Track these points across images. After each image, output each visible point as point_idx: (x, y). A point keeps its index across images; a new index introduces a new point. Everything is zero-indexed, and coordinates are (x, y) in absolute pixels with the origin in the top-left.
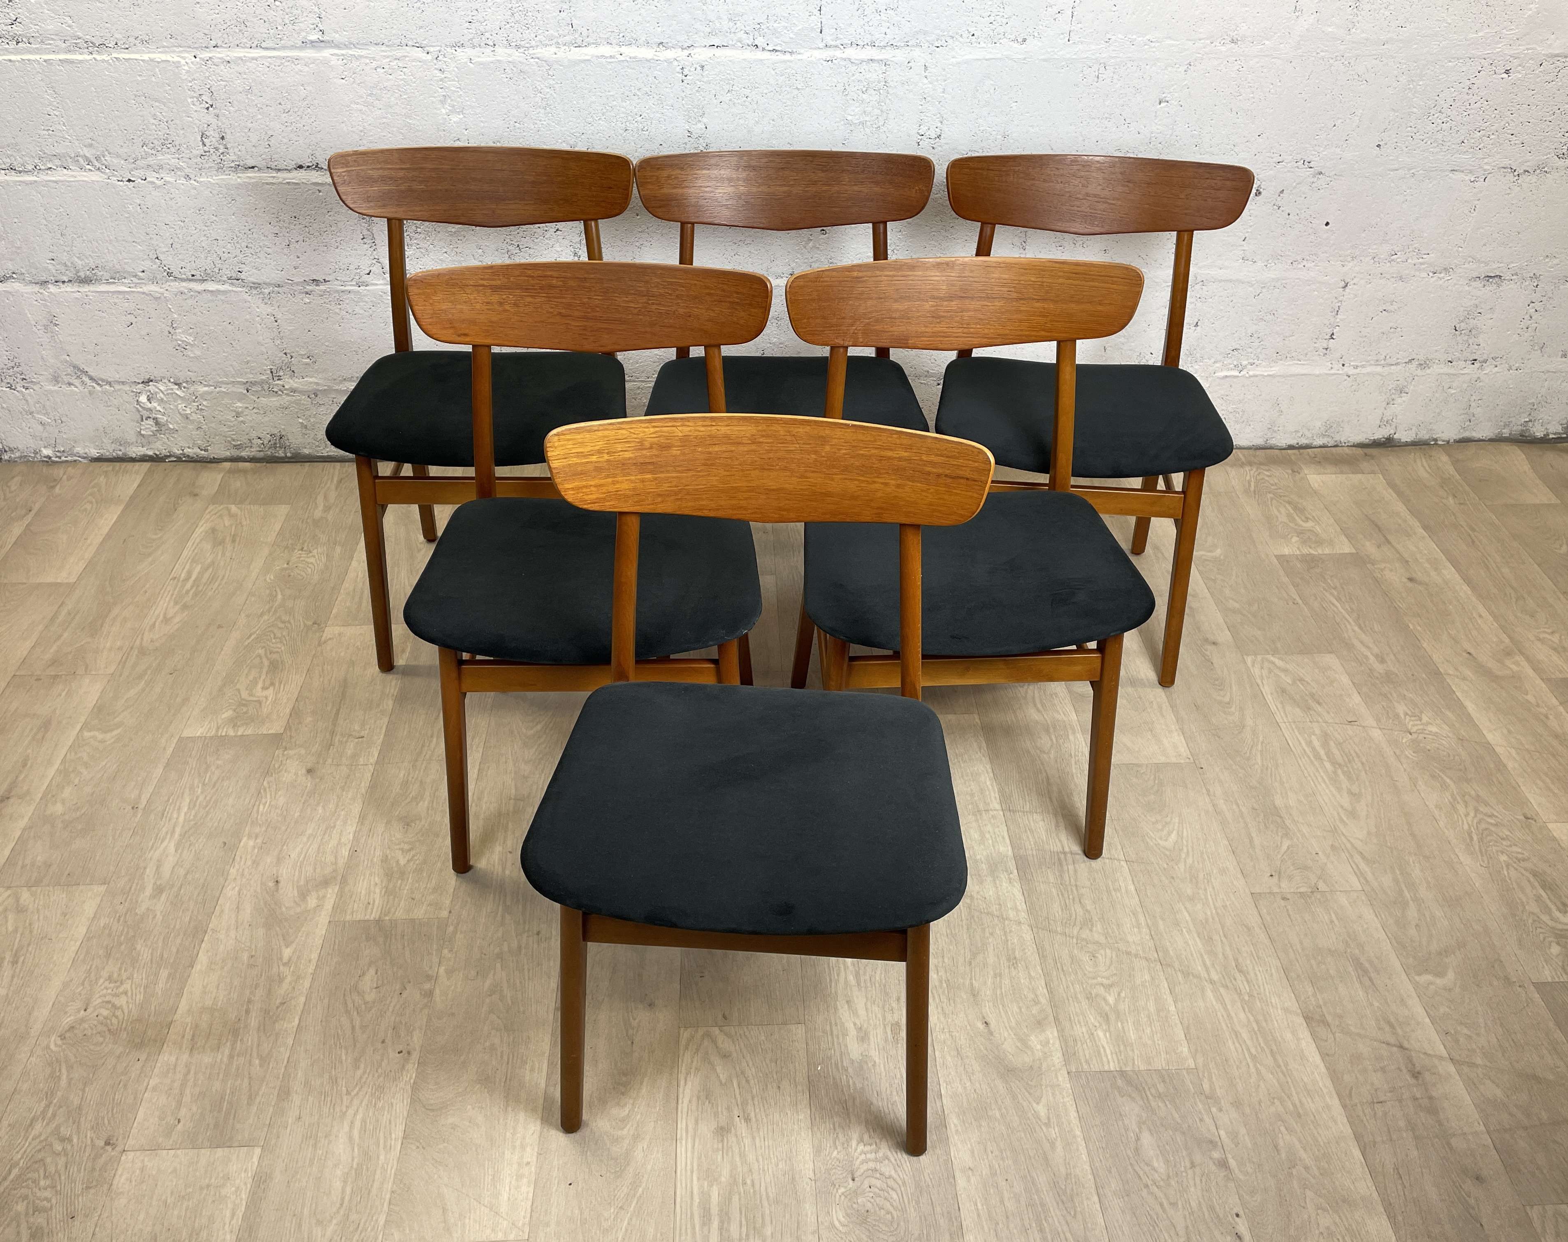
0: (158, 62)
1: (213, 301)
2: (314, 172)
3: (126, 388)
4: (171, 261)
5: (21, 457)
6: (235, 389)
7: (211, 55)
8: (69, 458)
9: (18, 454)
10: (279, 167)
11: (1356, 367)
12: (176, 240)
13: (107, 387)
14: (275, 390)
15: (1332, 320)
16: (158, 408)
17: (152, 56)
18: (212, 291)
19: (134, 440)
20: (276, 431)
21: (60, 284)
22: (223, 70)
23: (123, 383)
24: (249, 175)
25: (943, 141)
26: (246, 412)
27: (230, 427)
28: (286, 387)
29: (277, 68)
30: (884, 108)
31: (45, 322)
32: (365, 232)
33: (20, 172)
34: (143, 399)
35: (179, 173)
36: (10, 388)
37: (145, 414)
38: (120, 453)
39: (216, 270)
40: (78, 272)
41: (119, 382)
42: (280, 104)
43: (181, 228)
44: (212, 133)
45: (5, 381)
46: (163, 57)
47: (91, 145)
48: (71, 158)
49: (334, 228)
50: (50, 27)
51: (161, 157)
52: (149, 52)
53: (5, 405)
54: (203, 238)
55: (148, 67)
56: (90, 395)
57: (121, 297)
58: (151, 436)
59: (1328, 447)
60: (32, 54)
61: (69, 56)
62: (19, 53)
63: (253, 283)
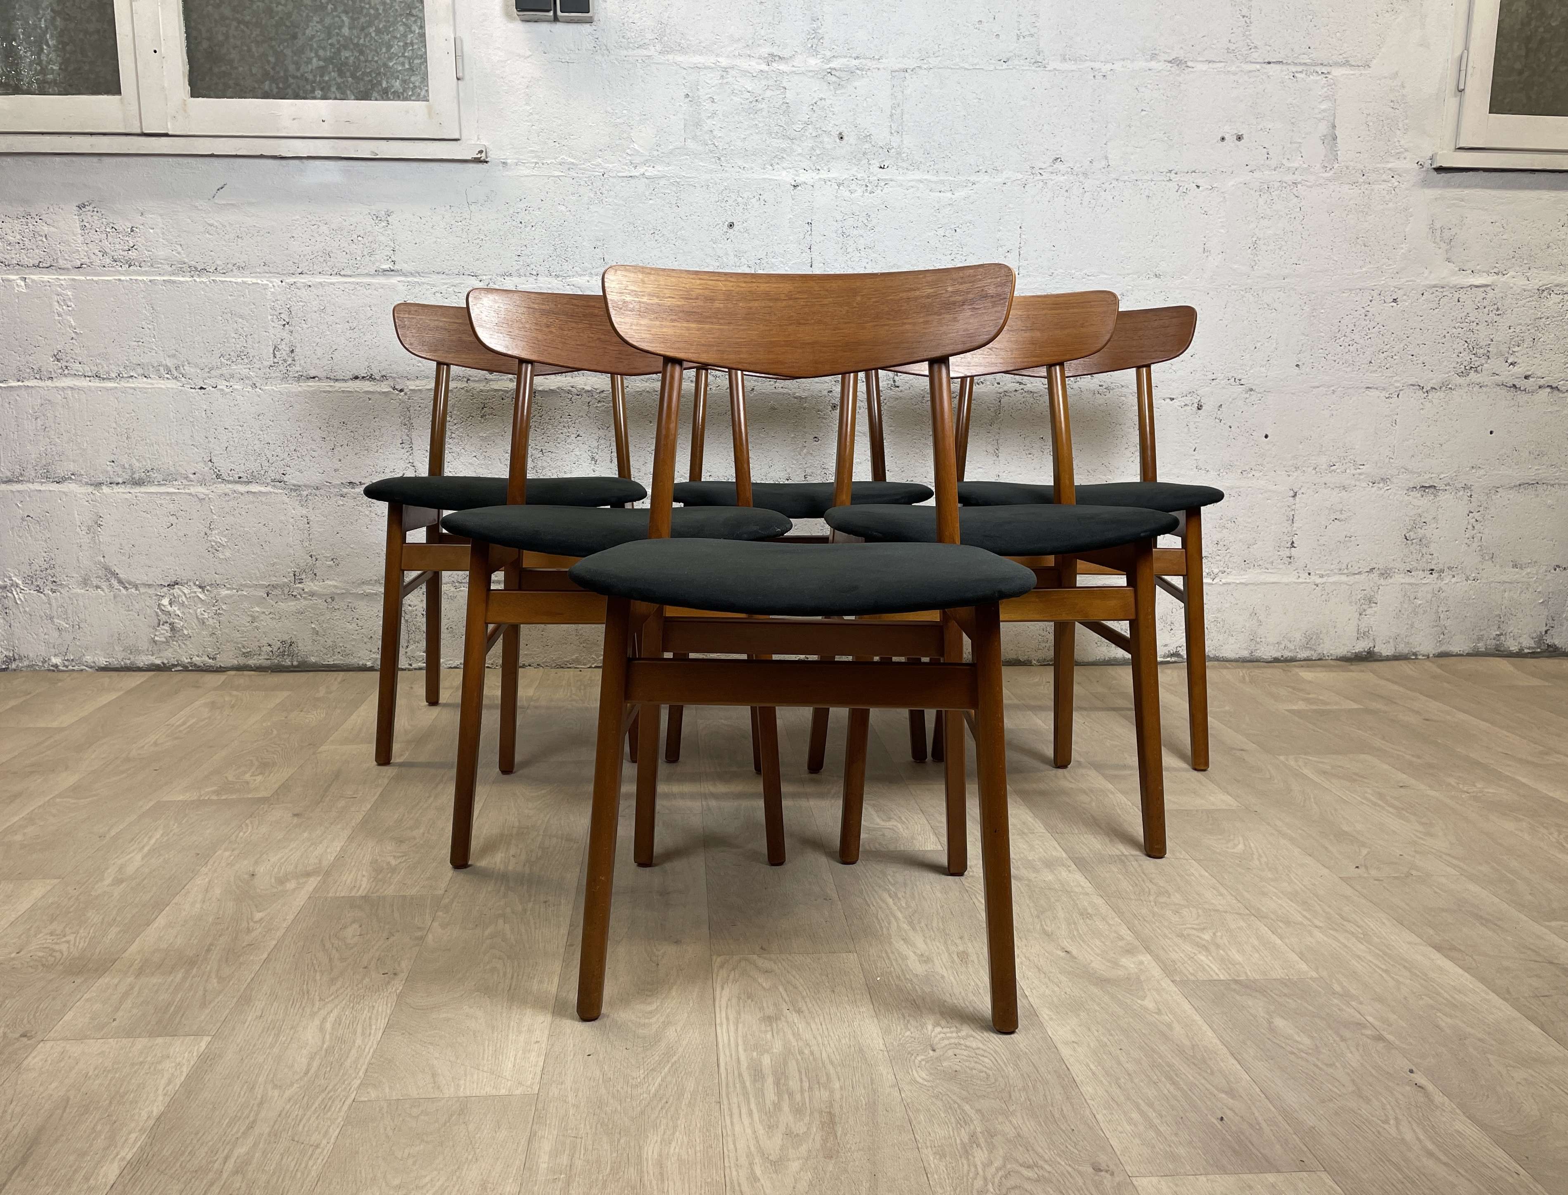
0: (249, 285)
1: (253, 502)
2: (367, 382)
3: (151, 591)
4: (223, 465)
5: (28, 666)
6: (256, 593)
7: (295, 280)
8: (76, 668)
9: (26, 663)
10: (338, 377)
11: (1322, 576)
12: (232, 443)
13: (133, 590)
14: (294, 593)
15: (1289, 529)
16: (178, 612)
17: (245, 279)
18: (254, 493)
19: (146, 647)
20: (286, 638)
21: (114, 486)
22: (304, 293)
23: (149, 586)
24: (309, 384)
26: (263, 617)
27: (243, 632)
28: (306, 590)
29: (351, 292)
31: (90, 523)
32: (405, 437)
33: (104, 379)
34: (165, 602)
35: (247, 382)
36: (38, 591)
37: (163, 618)
38: (128, 662)
39: (262, 472)
40: (134, 473)
41: (145, 585)
42: (348, 322)
43: (238, 432)
44: (283, 346)
45: (35, 583)
46: (254, 281)
47: (174, 356)
48: (153, 367)
49: (377, 433)
50: (161, 253)
51: (234, 367)
52: (243, 277)
53: (27, 609)
54: (256, 442)
55: (240, 288)
56: (115, 597)
57: (168, 498)
58: (163, 642)
59: (1311, 660)
60: (140, 275)
61: (172, 278)
62: (129, 274)
63: (294, 485)
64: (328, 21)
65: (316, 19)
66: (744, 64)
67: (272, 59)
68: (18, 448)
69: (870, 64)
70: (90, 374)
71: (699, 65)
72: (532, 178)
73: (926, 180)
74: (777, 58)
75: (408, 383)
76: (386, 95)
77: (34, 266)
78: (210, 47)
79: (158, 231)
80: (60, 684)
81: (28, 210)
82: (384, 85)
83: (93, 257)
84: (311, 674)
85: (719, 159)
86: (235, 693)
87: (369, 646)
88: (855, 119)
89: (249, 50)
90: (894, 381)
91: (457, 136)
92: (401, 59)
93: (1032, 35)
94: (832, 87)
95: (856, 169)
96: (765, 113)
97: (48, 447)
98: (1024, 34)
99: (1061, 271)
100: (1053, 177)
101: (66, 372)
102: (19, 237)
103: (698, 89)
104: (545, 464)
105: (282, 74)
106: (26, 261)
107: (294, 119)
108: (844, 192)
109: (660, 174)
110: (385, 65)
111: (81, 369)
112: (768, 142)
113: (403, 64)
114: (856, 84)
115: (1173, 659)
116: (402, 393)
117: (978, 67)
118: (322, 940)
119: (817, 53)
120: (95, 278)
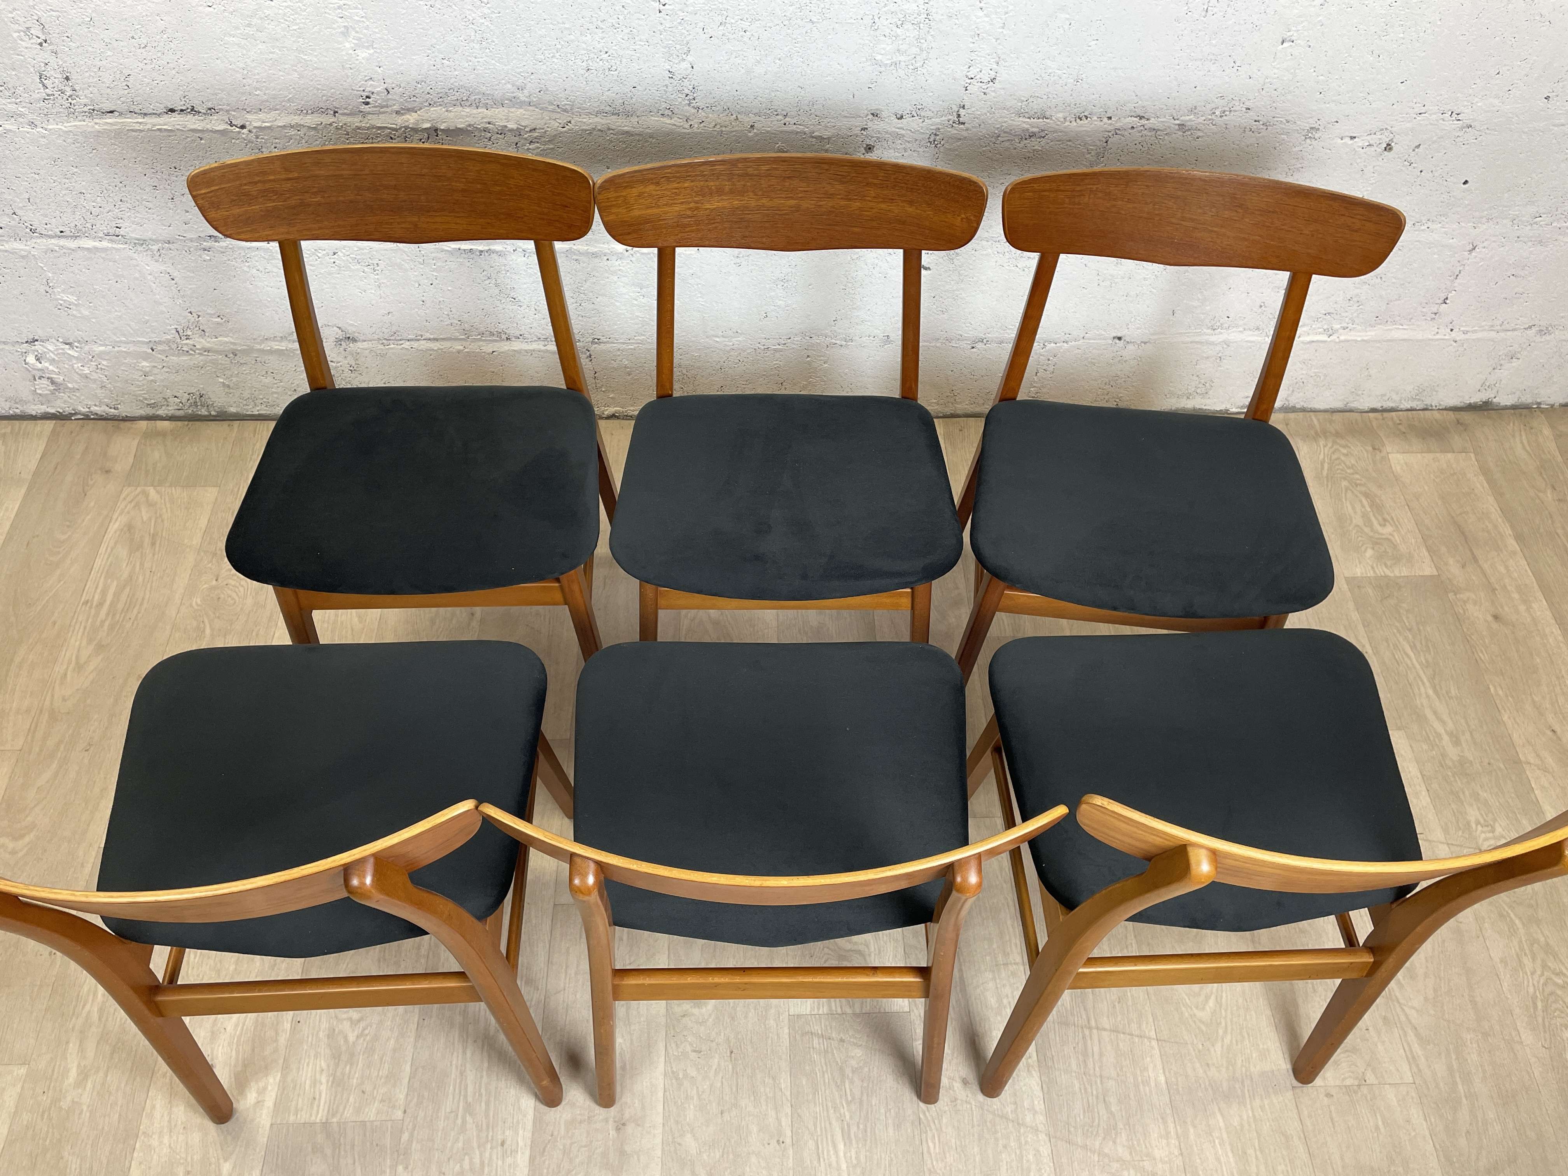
1: (92, 259)
2: (190, 116)
3: (9, 347)
4: (32, 217)
6: (137, 349)
10: (146, 112)
11: (1466, 333)
12: (33, 193)
14: (185, 349)
15: (1449, 284)
16: (51, 368)
18: (88, 249)
19: (30, 398)
20: (193, 390)
24: (108, 120)
25: (997, 84)
26: (156, 371)
27: (139, 386)
28: (198, 347)
30: (924, 46)
34: (31, 359)
35: (21, 120)
37: (37, 373)
38: (18, 411)
39: (89, 226)
42: (133, 38)
44: (52, 73)
59: (1416, 410)
63: (137, 240)
75: (250, 117)
90: (959, 116)
116: (245, 131)
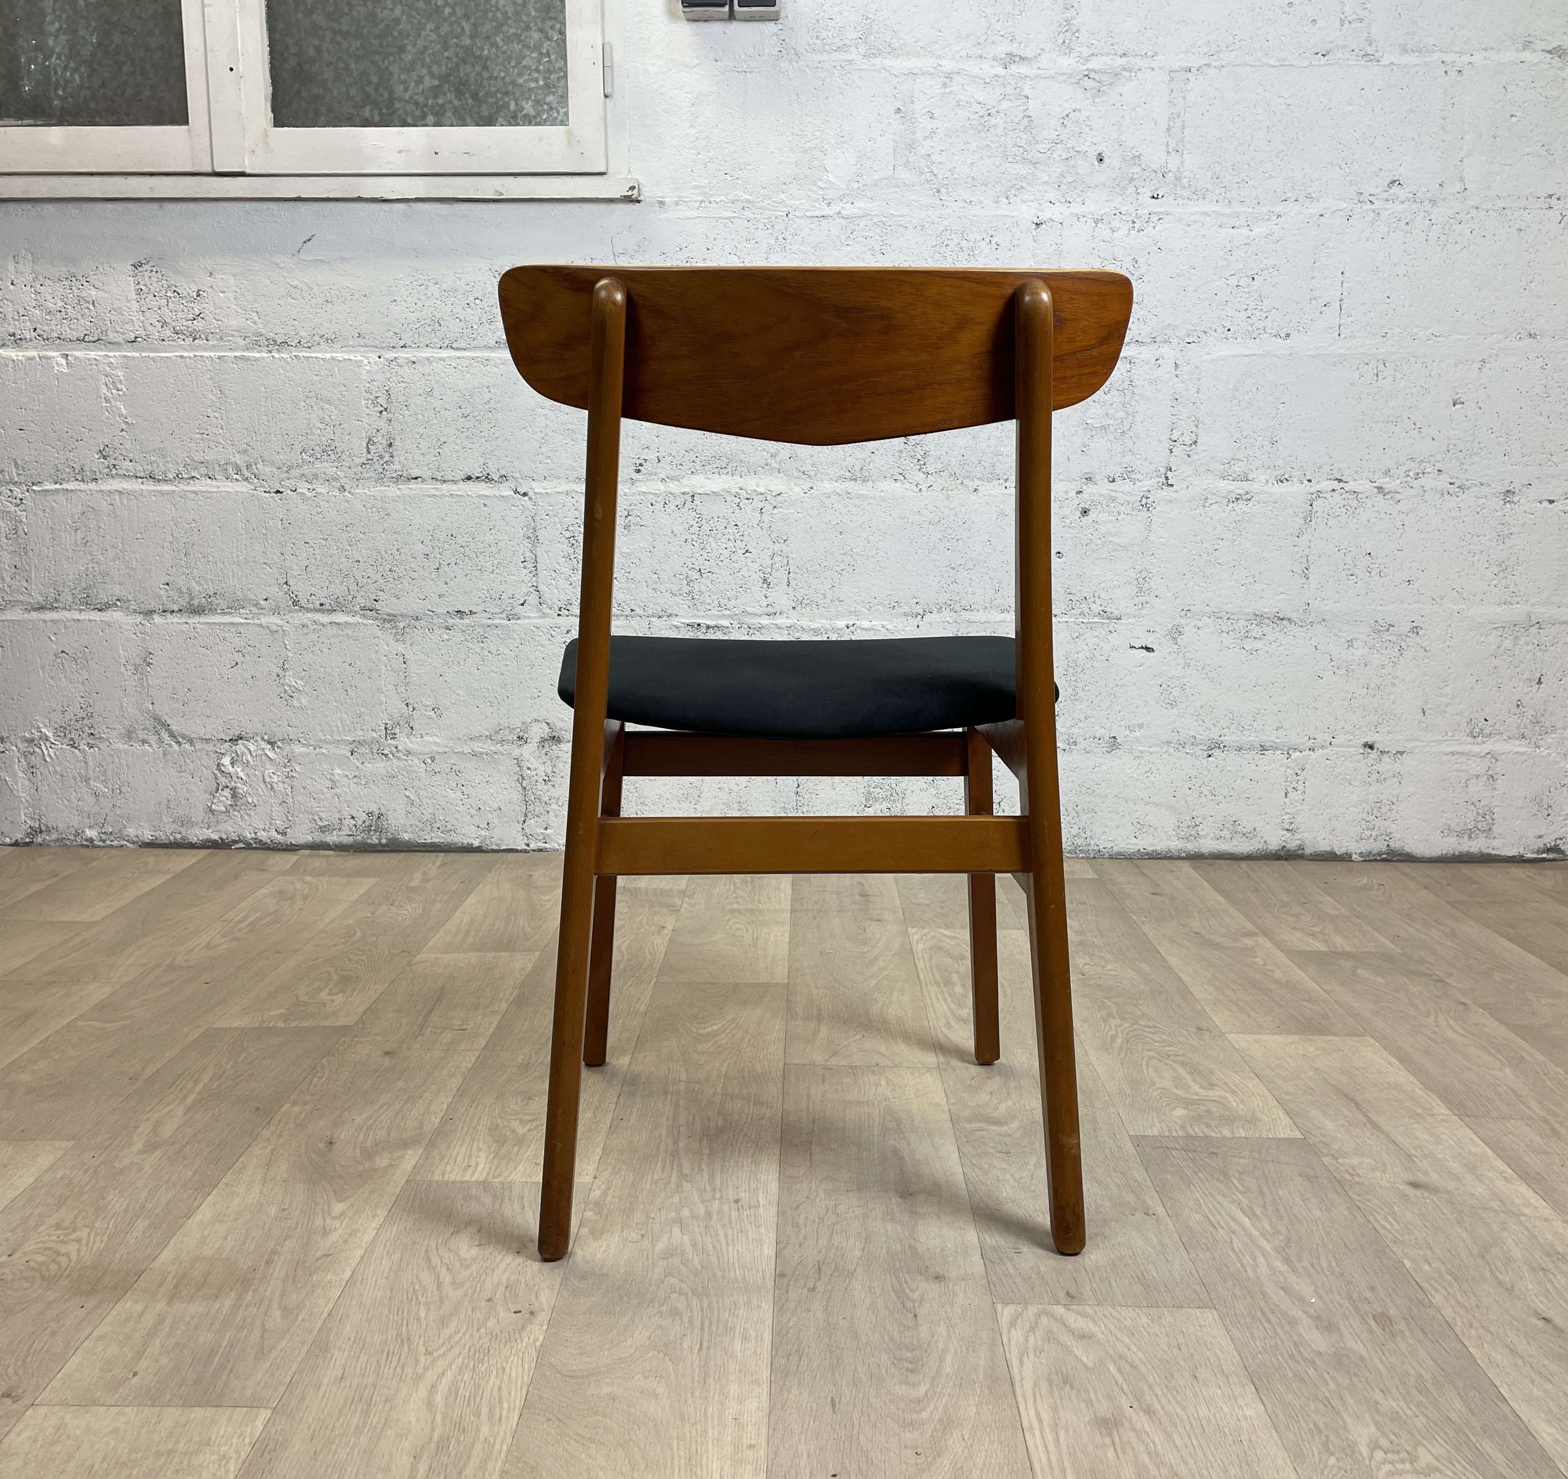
0: (340, 361)
1: (337, 636)
2: (483, 484)
3: (210, 747)
4: (302, 588)
5: (57, 840)
6: (338, 751)
7: (396, 355)
8: (115, 843)
9: (54, 836)
10: (446, 478)
12: (313, 561)
13: (187, 746)
14: (386, 752)
16: (241, 775)
17: (334, 355)
18: (338, 624)
19: (200, 819)
20: (374, 808)
21: (169, 615)
22: (406, 371)
23: (207, 741)
24: (410, 486)
25: (1199, 448)
26: (345, 782)
27: (321, 800)
28: (400, 748)
29: (464, 369)
31: (138, 661)
32: (528, 554)
33: (159, 481)
34: (226, 761)
35: (334, 484)
36: (73, 746)
37: (223, 781)
38: (178, 836)
39: (350, 598)
40: (192, 599)
41: (201, 739)
42: (460, 407)
43: (321, 547)
44: (379, 439)
45: (69, 736)
46: (346, 357)
47: (245, 451)
48: (220, 465)
49: (493, 549)
50: (234, 323)
51: (318, 465)
52: (332, 352)
53: (58, 769)
54: (343, 560)
55: (328, 366)
56: (164, 755)
57: (233, 630)
58: (223, 812)
60: (205, 349)
61: (245, 354)
62: (195, 350)
63: (389, 615)
64: (445, 28)
65: (430, 26)
66: (974, 67)
67: (375, 79)
68: (53, 567)
69: (1141, 63)
70: (142, 474)
71: (914, 71)
72: (697, 220)
73: (1214, 212)
74: (1017, 59)
75: (534, 485)
76: (514, 120)
77: (78, 340)
78: (299, 65)
79: (231, 295)
80: (94, 864)
81: (72, 271)
82: (512, 106)
83: (150, 328)
84: (403, 855)
85: (938, 191)
86: (308, 879)
87: (476, 820)
88: (1120, 135)
89: (347, 67)
91: (603, 170)
92: (535, 75)
93: (1361, 20)
94: (1089, 95)
95: (1119, 200)
96: (999, 131)
97: (90, 566)
98: (1350, 19)
99: (1398, 329)
100: (1389, 205)
101: (114, 472)
102: (60, 304)
103: (913, 102)
104: (703, 588)
105: (386, 95)
106: (68, 334)
107: (400, 152)
108: (1103, 231)
109: (861, 213)
110: (513, 82)
111: (132, 468)
112: (1002, 168)
113: (536, 80)
114: (1122, 89)
115: (1551, 856)
116: (526, 498)
117: (1286, 63)
118: (427, 1251)
119: (1071, 50)
120: (152, 355)
